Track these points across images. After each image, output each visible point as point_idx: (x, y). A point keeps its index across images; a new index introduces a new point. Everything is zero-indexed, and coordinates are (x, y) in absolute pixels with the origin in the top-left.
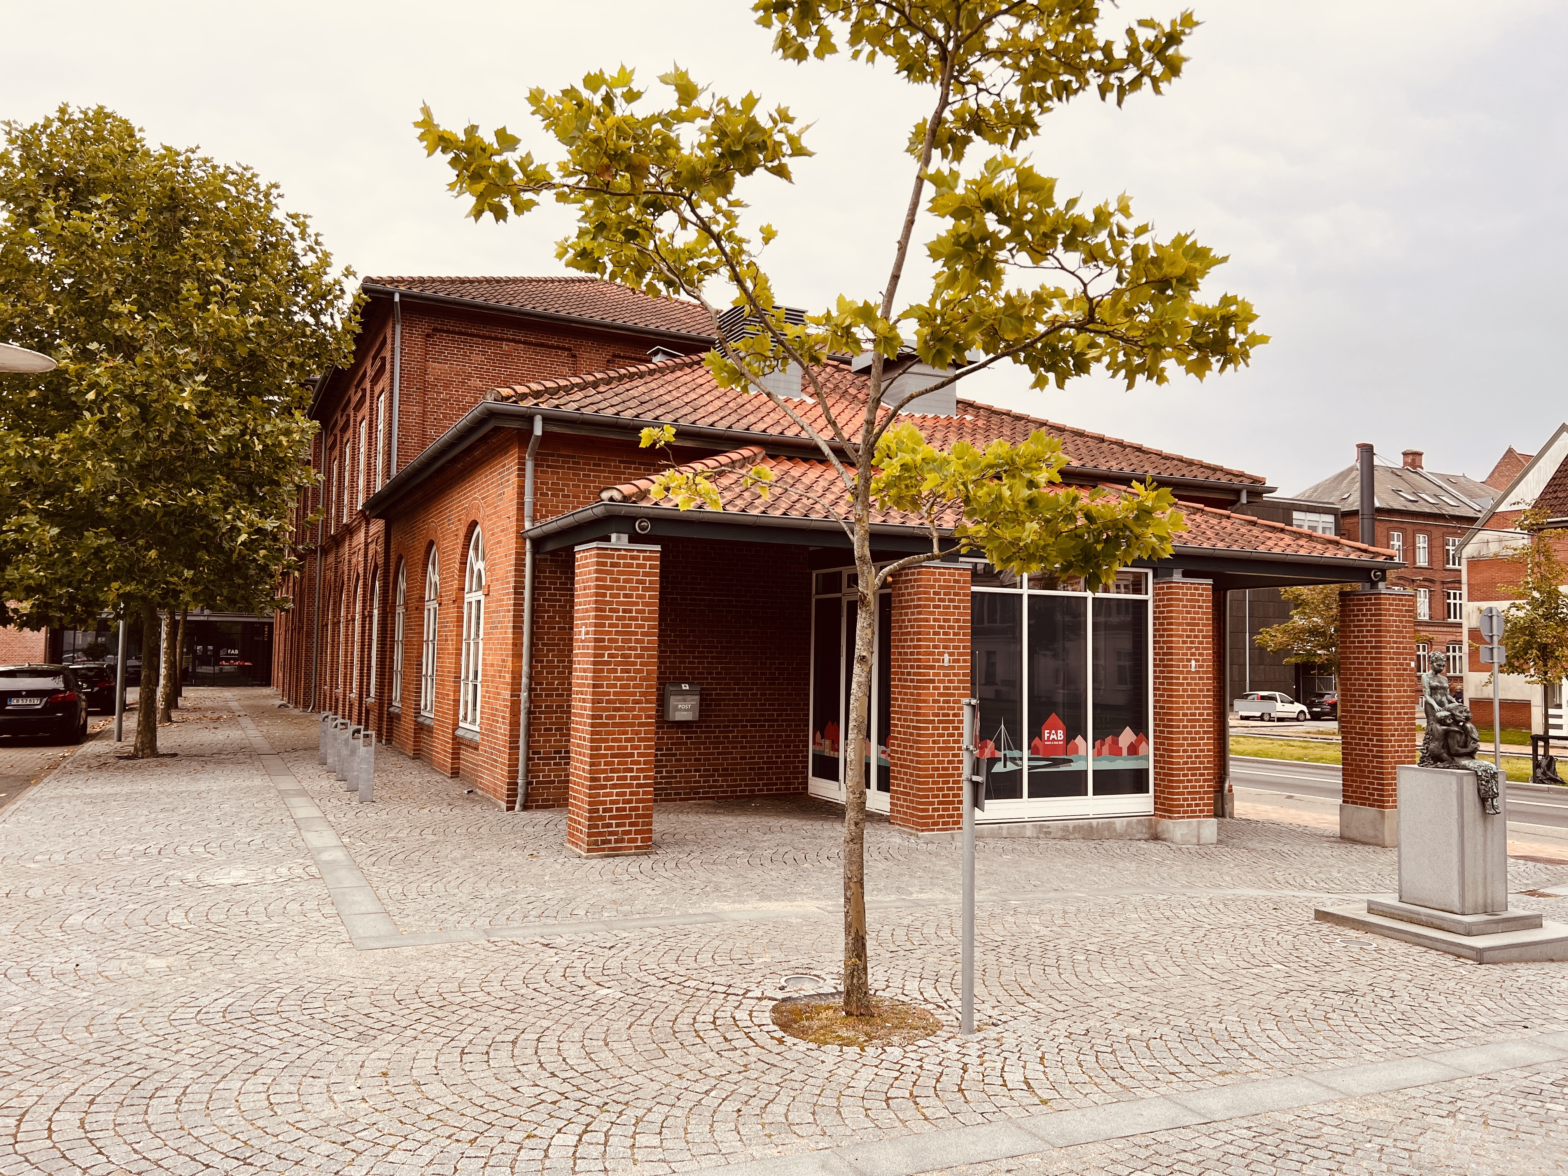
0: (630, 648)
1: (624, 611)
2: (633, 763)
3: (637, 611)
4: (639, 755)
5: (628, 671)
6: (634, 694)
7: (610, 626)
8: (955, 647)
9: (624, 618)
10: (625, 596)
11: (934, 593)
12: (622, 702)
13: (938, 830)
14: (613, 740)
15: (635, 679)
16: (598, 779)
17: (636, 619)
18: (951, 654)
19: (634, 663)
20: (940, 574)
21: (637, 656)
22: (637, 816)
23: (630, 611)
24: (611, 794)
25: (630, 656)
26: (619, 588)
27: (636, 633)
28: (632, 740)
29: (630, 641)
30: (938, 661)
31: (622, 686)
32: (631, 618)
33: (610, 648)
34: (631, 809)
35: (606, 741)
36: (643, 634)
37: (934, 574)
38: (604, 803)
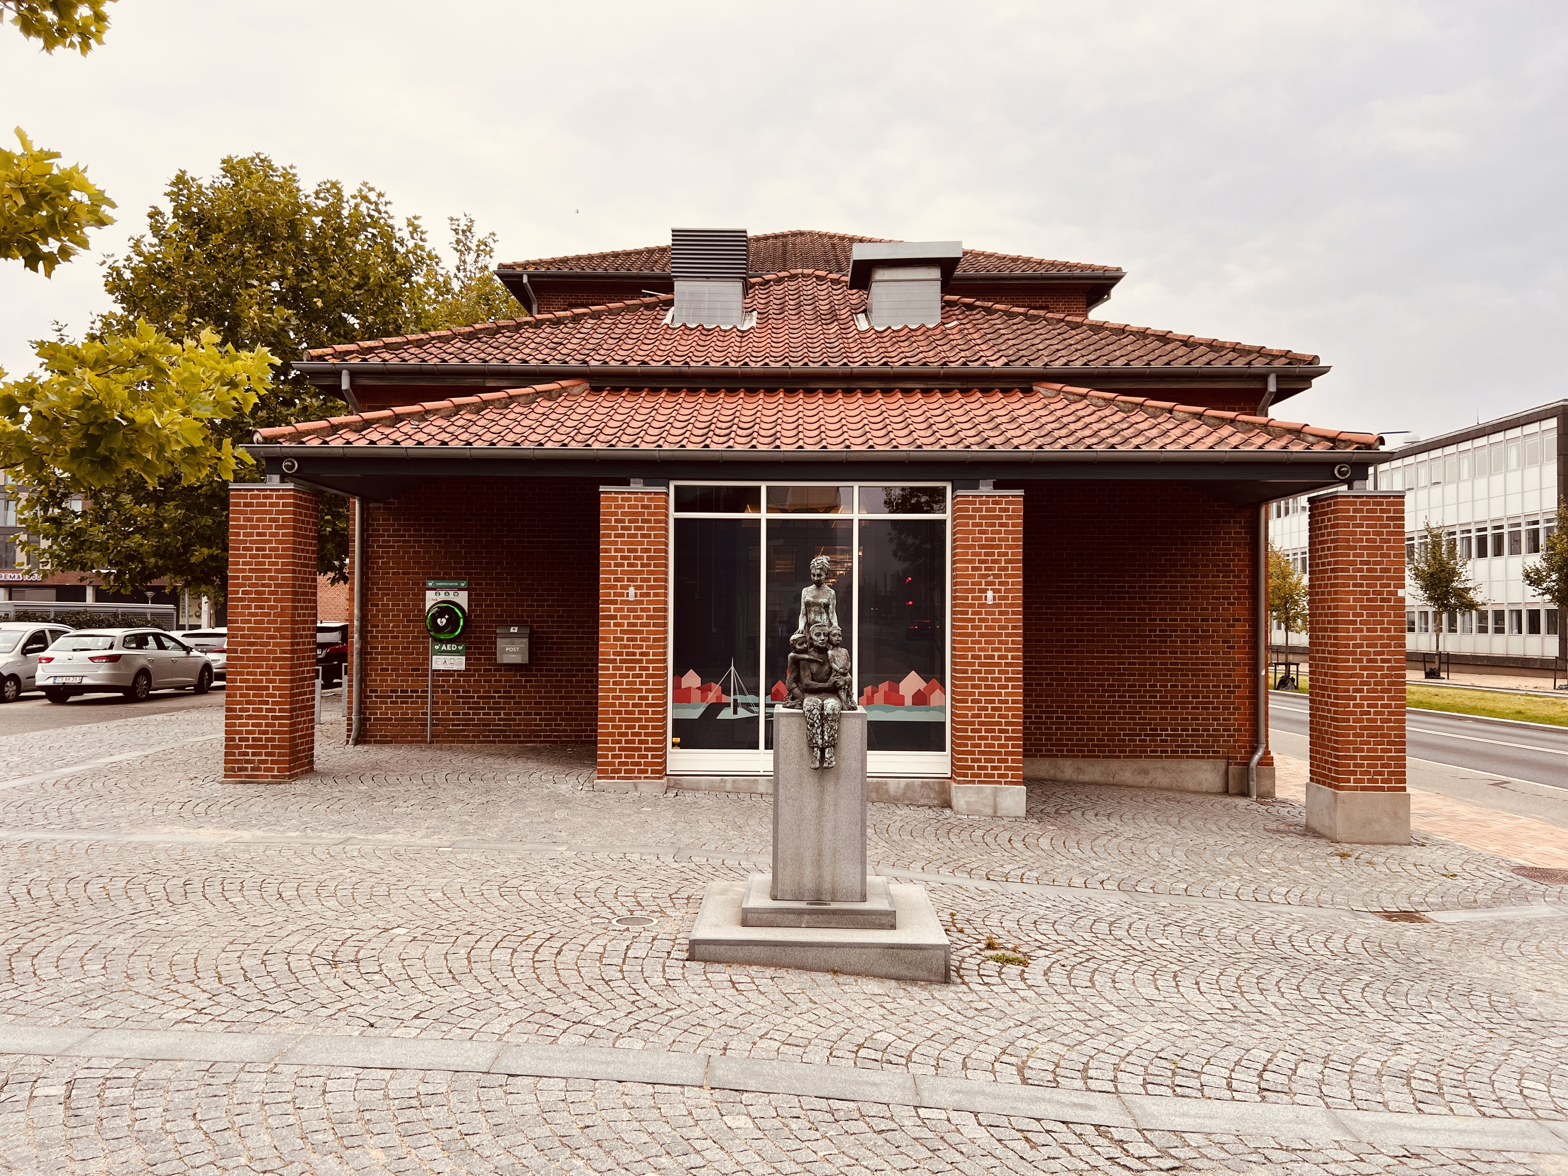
0: (264, 585)
1: (258, 549)
2: (268, 696)
3: (271, 549)
4: (274, 688)
5: (262, 608)
6: (269, 629)
7: (244, 563)
8: (642, 580)
9: (257, 556)
10: (259, 534)
11: (616, 521)
12: (256, 637)
13: (619, 778)
14: (248, 674)
15: (269, 615)
16: (234, 710)
17: (270, 557)
18: (637, 587)
19: (269, 600)
20: (623, 499)
21: (270, 593)
22: (273, 747)
23: (264, 549)
24: (247, 725)
25: (264, 593)
26: (252, 527)
27: (269, 571)
28: (268, 673)
29: (263, 578)
30: (622, 595)
31: (256, 622)
32: (264, 556)
33: (244, 585)
34: (267, 740)
35: (242, 674)
36: (277, 571)
37: (616, 499)
38: (241, 732)
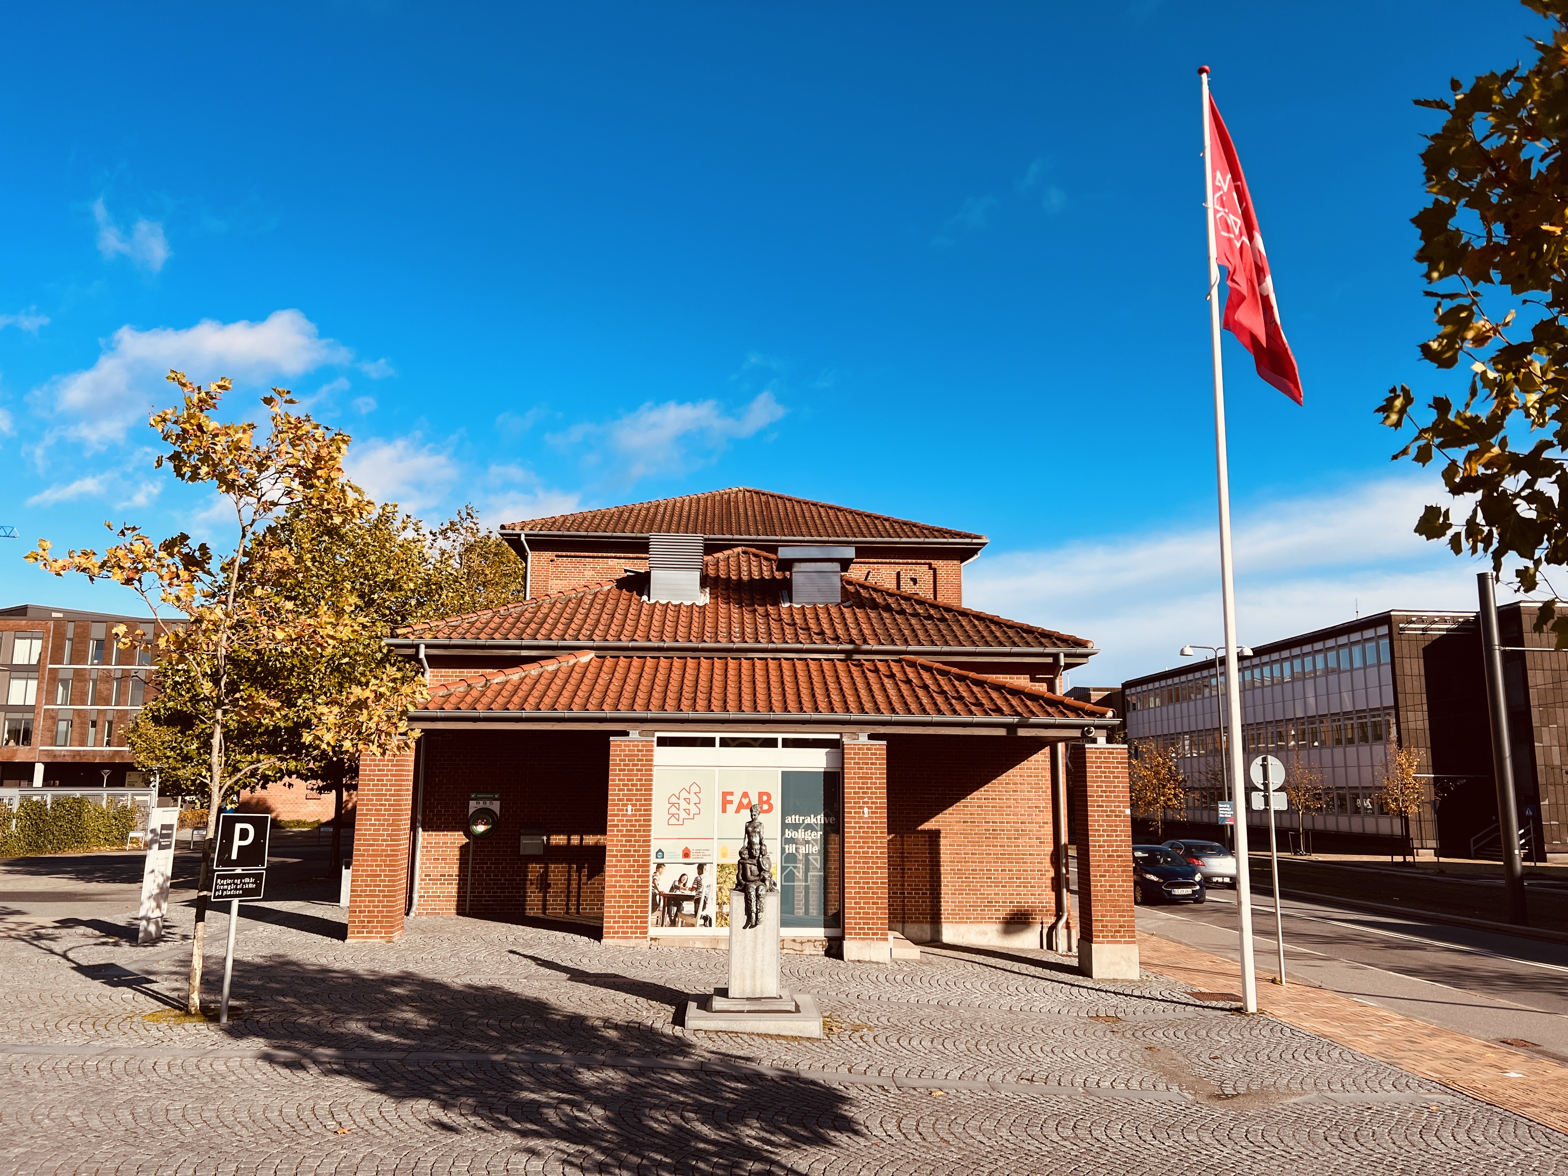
0: (381, 805)
1: (378, 780)
2: (380, 881)
3: (387, 780)
4: (385, 876)
5: (379, 820)
6: (383, 835)
7: (368, 790)
8: (637, 800)
10: (379, 770)
11: (620, 760)
12: (374, 840)
13: (618, 937)
14: (368, 866)
15: (384, 825)
17: (386, 785)
18: (633, 805)
19: (384, 815)
20: (625, 746)
22: (383, 917)
23: (383, 780)
24: (364, 901)
25: (381, 810)
27: (386, 795)
28: (381, 866)
29: (381, 800)
30: (622, 810)
31: (374, 830)
32: (382, 785)
33: (368, 805)
34: (378, 912)
38: (360, 906)
